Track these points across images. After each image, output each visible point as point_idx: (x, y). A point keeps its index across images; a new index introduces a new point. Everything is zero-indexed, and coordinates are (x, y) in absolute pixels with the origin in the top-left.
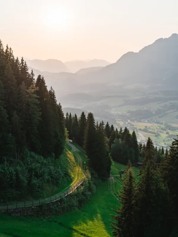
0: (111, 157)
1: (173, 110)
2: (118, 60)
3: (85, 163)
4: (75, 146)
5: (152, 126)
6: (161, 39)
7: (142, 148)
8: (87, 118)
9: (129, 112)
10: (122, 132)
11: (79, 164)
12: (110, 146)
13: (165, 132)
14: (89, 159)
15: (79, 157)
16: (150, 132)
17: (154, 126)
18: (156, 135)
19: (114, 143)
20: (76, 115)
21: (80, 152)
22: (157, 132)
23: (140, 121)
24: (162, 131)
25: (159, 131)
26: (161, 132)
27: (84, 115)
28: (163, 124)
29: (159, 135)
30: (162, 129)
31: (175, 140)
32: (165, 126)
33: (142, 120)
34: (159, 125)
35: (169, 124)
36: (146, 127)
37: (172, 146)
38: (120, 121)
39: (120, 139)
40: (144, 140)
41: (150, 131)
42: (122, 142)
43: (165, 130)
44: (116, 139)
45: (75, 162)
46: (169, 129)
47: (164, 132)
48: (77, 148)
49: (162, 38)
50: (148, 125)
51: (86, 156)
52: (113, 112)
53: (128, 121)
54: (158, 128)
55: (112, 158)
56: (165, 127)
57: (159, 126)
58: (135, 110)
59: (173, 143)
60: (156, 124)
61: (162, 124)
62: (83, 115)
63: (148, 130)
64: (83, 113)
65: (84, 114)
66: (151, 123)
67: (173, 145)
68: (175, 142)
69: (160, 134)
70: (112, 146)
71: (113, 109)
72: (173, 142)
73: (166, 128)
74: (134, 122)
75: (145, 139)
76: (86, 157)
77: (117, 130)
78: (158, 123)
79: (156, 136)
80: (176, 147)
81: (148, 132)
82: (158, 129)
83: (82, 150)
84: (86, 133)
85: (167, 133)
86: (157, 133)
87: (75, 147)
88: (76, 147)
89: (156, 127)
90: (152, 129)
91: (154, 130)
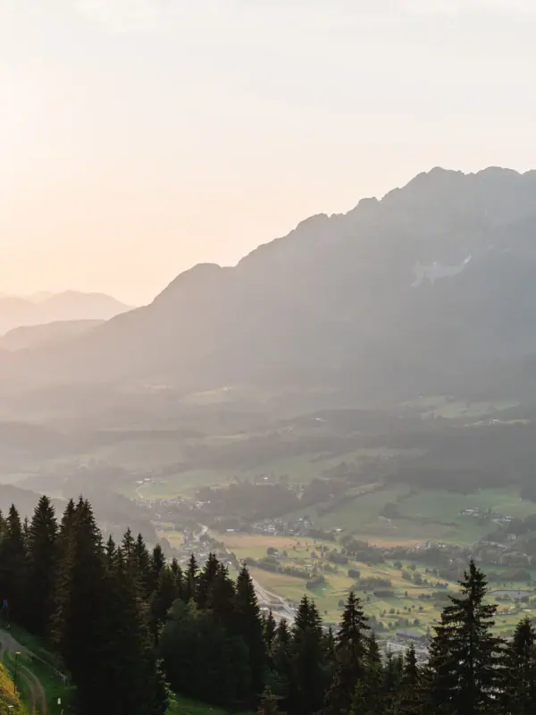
0: (164, 676)
1: (371, 486)
2: (160, 295)
3: (59, 702)
4: (14, 637)
5: (294, 548)
6: (320, 219)
7: (274, 634)
8: (59, 522)
9: (205, 493)
10: (197, 574)
11: (34, 708)
12: (155, 630)
13: (344, 570)
14: (75, 687)
15: (31, 679)
16: (288, 572)
17: (300, 549)
18: (311, 581)
19: (170, 618)
20: (17, 508)
21: (33, 658)
22: (314, 570)
23: (246, 530)
24: (332, 565)
25: (321, 568)
26: (328, 569)
27: (50, 509)
28: (338, 538)
29: (321, 581)
30: (332, 558)
31: (455, 601)
32: (342, 547)
33: (255, 526)
34: (319, 543)
35: (357, 538)
36: (271, 551)
37: (443, 624)
38: (169, 529)
39: (192, 603)
40: (266, 602)
41: (285, 565)
42: (199, 612)
43: (344, 562)
44: (177, 602)
45: (18, 701)
46: (361, 559)
47: (341, 569)
48: (23, 644)
49: (323, 216)
50: (280, 543)
51: (62, 675)
52: (144, 495)
53: (201, 529)
54: (318, 554)
55: (167, 680)
56: (343, 552)
57: (321, 547)
58: (226, 485)
59: (446, 612)
60: (311, 541)
61: (331, 538)
62: (44, 508)
63: (278, 564)
64: (44, 502)
65: (50, 506)
66: (292, 535)
67: (446, 619)
68: (455, 609)
69: (326, 577)
70: (160, 632)
71: (141, 482)
72: (448, 610)
73: (349, 554)
74: (223, 532)
75: (270, 600)
76: (64, 677)
77: (175, 566)
78: (315, 534)
79: (309, 586)
80: (459, 631)
81: (280, 571)
82: (317, 557)
83: (42, 650)
84: (65, 579)
85: (353, 574)
86: (314, 576)
87: (13, 640)
88: (18, 640)
89: (311, 551)
90: (296, 559)
91: (302, 563)
